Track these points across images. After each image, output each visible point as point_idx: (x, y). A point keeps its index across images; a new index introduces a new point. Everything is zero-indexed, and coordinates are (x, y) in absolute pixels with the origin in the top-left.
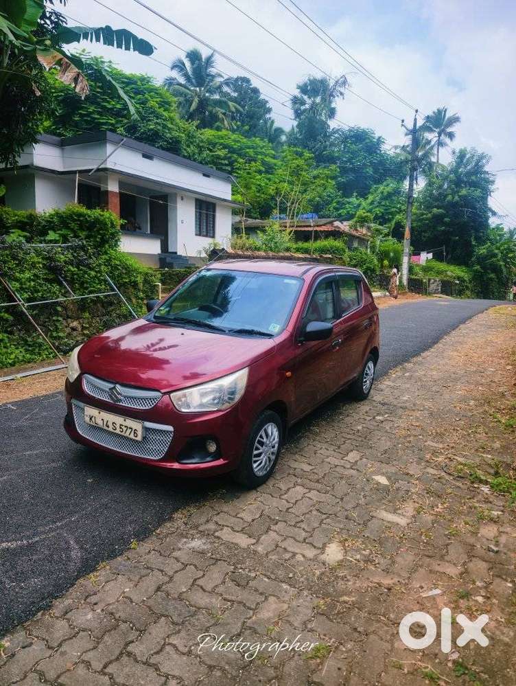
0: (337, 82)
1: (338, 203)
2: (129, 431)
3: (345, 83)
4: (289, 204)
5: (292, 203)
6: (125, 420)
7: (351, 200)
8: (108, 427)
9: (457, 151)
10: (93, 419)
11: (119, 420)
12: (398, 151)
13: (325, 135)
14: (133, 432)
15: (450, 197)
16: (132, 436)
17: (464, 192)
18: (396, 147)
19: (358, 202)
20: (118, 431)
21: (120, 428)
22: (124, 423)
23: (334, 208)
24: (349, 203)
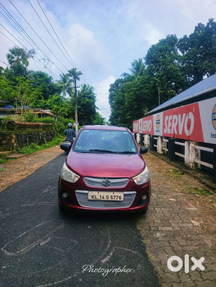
0: (30, 52)
1: (36, 102)
2: (116, 197)
3: (34, 52)
4: (22, 101)
5: (23, 101)
6: (114, 193)
7: (41, 101)
8: (104, 198)
9: (83, 85)
10: (94, 197)
11: (110, 194)
12: (57, 82)
13: (26, 73)
14: (119, 198)
15: (82, 102)
16: (118, 199)
17: (87, 100)
18: (56, 81)
19: (44, 102)
20: (110, 199)
21: (111, 197)
22: (113, 195)
23: (34, 104)
24: (41, 102)
